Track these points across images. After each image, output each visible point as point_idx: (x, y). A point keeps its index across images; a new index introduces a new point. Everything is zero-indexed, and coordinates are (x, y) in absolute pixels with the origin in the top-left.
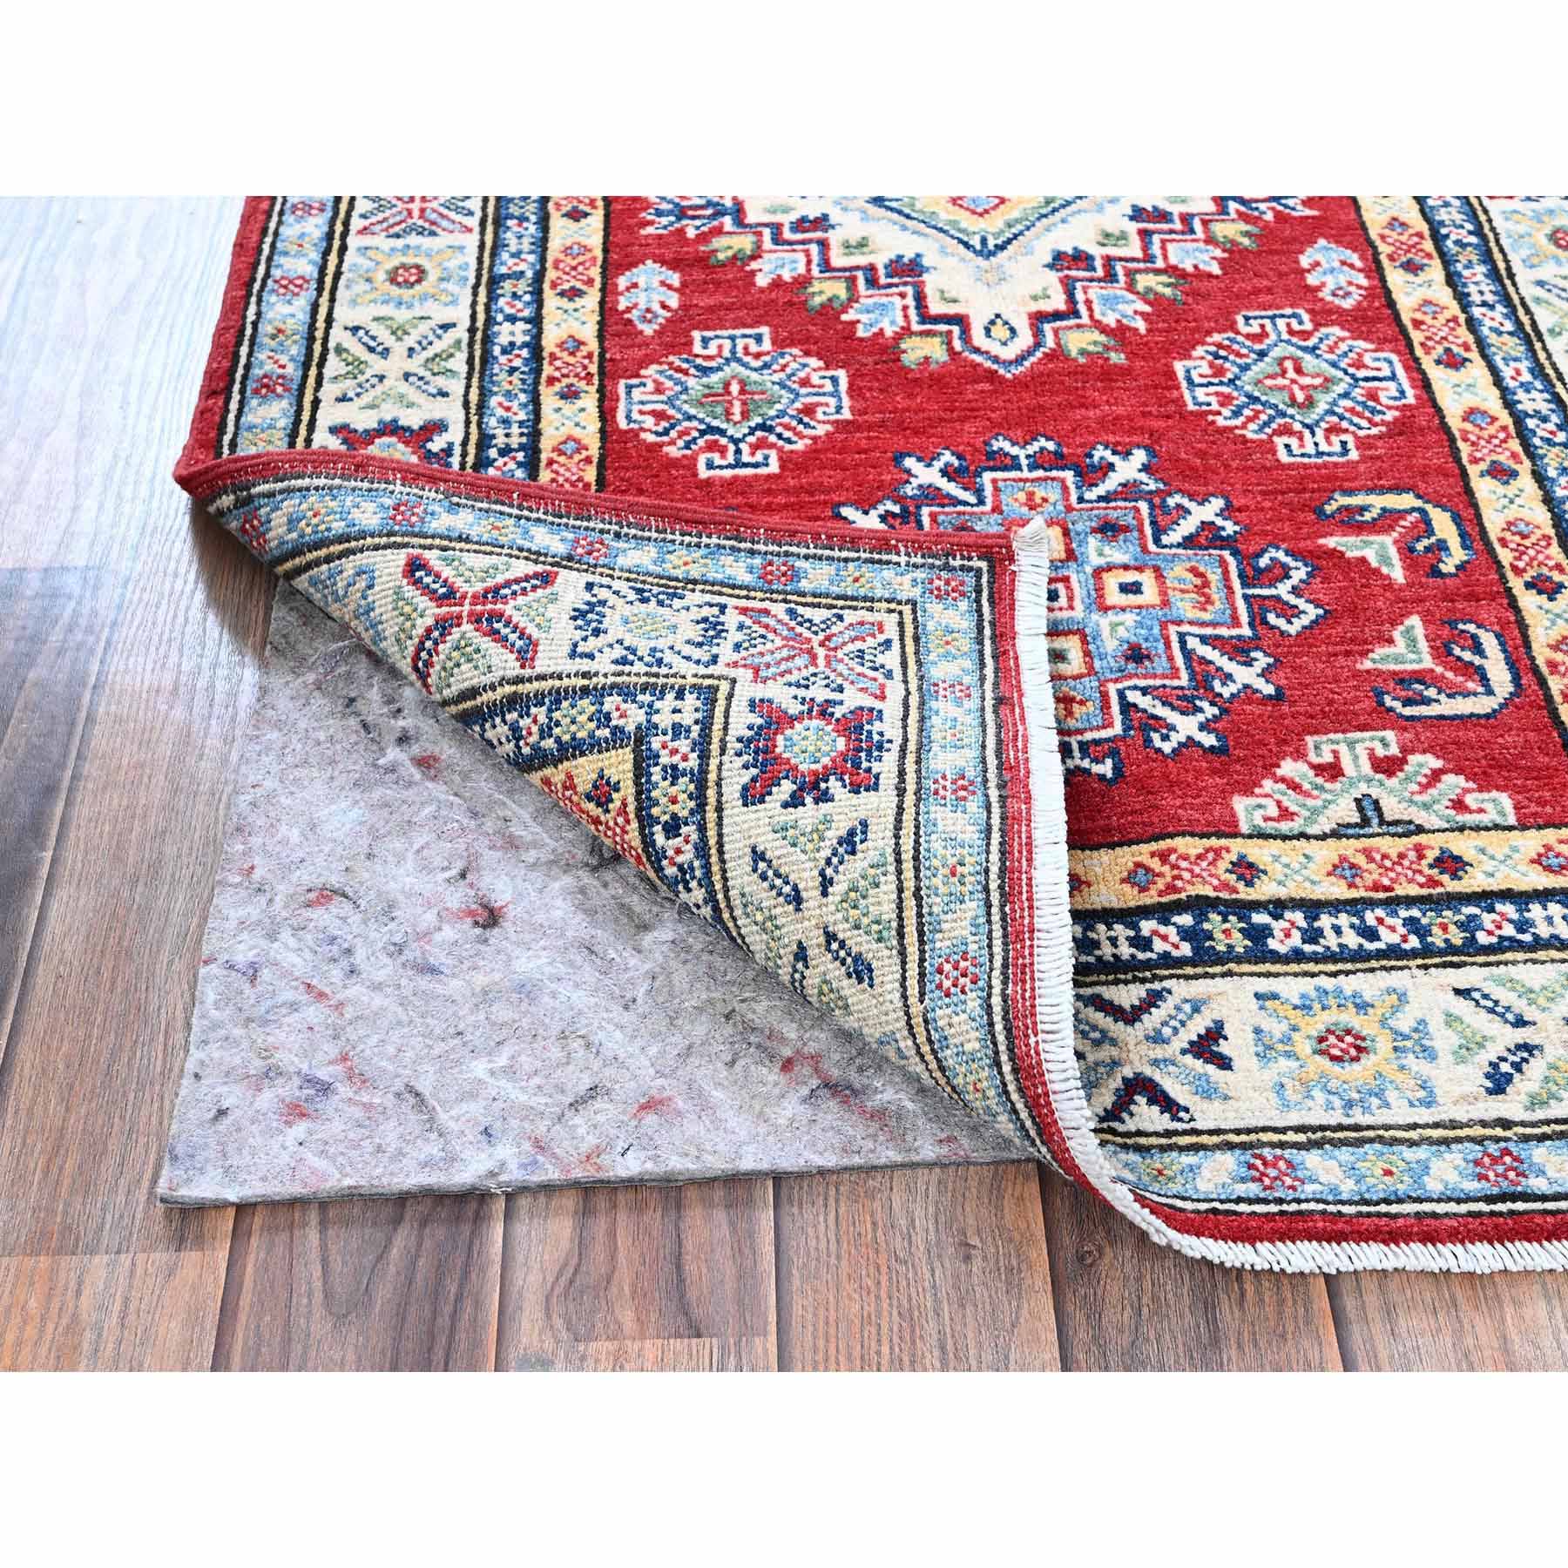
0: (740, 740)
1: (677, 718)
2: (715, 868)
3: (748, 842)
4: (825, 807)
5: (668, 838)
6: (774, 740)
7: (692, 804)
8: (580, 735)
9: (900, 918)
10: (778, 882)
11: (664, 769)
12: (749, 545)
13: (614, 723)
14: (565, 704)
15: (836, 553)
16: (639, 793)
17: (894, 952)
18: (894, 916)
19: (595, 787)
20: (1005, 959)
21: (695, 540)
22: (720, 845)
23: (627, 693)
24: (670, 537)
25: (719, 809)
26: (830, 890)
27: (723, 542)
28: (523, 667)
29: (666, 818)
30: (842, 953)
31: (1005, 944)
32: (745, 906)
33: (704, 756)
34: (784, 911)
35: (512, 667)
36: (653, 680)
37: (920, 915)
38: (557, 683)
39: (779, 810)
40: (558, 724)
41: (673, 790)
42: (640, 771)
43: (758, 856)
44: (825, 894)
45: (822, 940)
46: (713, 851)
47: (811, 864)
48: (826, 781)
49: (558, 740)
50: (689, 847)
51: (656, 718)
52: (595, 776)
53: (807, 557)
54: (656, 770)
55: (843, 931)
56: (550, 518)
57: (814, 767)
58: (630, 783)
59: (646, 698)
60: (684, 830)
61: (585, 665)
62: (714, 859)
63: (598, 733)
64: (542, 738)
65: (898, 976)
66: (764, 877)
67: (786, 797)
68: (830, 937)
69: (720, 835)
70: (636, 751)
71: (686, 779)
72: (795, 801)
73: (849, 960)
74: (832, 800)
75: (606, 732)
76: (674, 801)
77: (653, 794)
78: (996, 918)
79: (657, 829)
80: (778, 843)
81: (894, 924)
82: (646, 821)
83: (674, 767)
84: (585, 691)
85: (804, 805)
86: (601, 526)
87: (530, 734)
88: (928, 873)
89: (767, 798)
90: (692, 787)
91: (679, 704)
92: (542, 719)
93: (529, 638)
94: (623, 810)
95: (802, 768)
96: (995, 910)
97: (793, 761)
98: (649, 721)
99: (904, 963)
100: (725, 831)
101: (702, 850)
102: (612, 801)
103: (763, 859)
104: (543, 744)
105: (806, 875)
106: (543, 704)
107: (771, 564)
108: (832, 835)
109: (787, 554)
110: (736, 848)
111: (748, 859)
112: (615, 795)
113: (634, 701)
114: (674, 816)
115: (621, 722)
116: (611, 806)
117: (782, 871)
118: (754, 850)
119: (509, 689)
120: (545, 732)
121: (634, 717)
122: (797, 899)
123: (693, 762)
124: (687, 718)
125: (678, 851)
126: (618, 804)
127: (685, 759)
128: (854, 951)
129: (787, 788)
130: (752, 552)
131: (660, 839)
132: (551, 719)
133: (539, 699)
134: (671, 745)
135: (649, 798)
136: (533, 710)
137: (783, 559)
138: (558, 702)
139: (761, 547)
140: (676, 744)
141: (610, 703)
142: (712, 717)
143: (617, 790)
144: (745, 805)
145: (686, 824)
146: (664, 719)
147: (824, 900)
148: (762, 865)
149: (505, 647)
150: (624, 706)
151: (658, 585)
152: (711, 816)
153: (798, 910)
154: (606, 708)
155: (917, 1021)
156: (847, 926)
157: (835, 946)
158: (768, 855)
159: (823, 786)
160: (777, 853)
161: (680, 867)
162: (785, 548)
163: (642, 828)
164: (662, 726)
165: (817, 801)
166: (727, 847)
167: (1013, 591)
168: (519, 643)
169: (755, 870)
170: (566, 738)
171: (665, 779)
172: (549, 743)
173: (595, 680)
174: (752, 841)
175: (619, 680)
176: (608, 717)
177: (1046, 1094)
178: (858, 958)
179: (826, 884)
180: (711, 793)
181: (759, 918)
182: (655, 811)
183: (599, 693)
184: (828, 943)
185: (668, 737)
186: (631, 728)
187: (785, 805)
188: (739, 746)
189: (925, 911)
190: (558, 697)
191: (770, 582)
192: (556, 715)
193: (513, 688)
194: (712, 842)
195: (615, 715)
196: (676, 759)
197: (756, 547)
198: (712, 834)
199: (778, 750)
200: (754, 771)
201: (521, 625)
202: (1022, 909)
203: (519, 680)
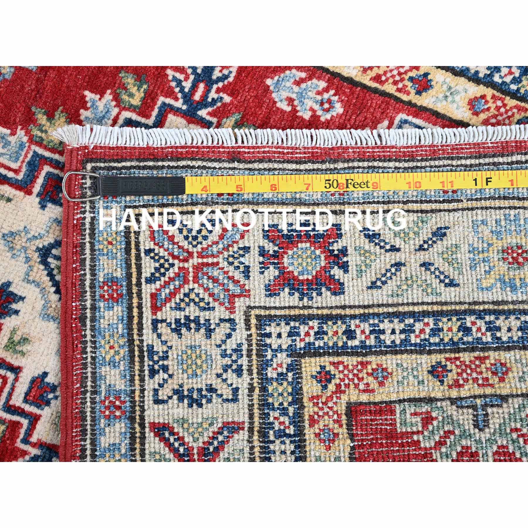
0: (301, 299)
1: (284, 335)
2: (376, 310)
3: (365, 292)
4: (350, 251)
5: (356, 338)
6: (303, 281)
7: (339, 322)
8: (290, 390)
9: (417, 212)
10: (389, 275)
11: (316, 339)
12: (88, 311)
13: (285, 371)
14: (270, 400)
15: (88, 256)
16: (329, 354)
17: (434, 215)
18: (415, 214)
19: (320, 381)
20: (448, 158)
21: (89, 344)
22: (365, 307)
23: (264, 365)
24: (89, 360)
25: (344, 307)
26: (397, 247)
27: (88, 327)
28: (243, 429)
29: (345, 338)
30: (430, 242)
31: (439, 159)
32: (398, 295)
33: (311, 317)
34: (404, 272)
35: (244, 435)
36: (254, 352)
37: (416, 202)
38: (256, 406)
39: (350, 275)
40: (281, 404)
41: (330, 334)
42: (317, 353)
43: (373, 286)
44: (398, 250)
45: (422, 253)
46: (366, 311)
47: (383, 257)
48: (334, 251)
49: (290, 404)
50: (362, 325)
51: (284, 347)
52: (315, 382)
53: (93, 274)
54: (317, 344)
55: (418, 242)
56: (89, 436)
57: (323, 258)
58: (322, 359)
59: (269, 355)
60: (353, 328)
61: (243, 393)
62: (371, 311)
63: (290, 379)
64: (287, 415)
65: (447, 213)
66: (385, 283)
67: (341, 271)
68: (421, 248)
69: (359, 307)
70: (303, 356)
71: (325, 326)
72: (345, 267)
73: (434, 239)
74: (346, 247)
75: (290, 375)
76: (336, 333)
77: (331, 344)
78: (423, 164)
79: (350, 343)
80: (368, 275)
81: (420, 214)
82: (344, 351)
83: (316, 333)
84: (264, 389)
85: (347, 262)
86: (89, 404)
87: (283, 423)
88: (396, 197)
89: (342, 281)
90: (330, 323)
91: (274, 336)
92: (277, 414)
93: (221, 428)
94: (335, 365)
95: (323, 264)
96: (419, 164)
97: (318, 269)
98: (286, 350)
99: (440, 211)
100: (357, 304)
101: (364, 318)
102: (329, 371)
103: (376, 282)
104: (291, 415)
105: (388, 260)
106: (268, 414)
107: (102, 296)
108: (367, 246)
109: (92, 286)
110: (367, 298)
111: (374, 291)
112: (327, 369)
113: (272, 360)
114: (344, 333)
115: (285, 366)
116: (333, 373)
117: (383, 272)
118: (369, 288)
119: (256, 437)
120: (284, 412)
121: (283, 359)
122: (398, 265)
123: (315, 324)
124: (285, 329)
125: (363, 332)
126: (332, 368)
127: (312, 328)
128: (430, 236)
129: (336, 272)
130: (94, 308)
131: (356, 343)
132: (278, 408)
133: (264, 416)
134: (302, 336)
135: (333, 348)
136: (271, 419)
137: (97, 289)
138: (268, 404)
139: (88, 304)
140: (302, 334)
141: (271, 373)
142: (285, 316)
143: (325, 367)
144: (343, 293)
145: (350, 326)
146: (285, 342)
147: (402, 250)
148: (379, 283)
149: (228, 442)
150: (275, 366)
151: (142, 361)
152: (348, 312)
153: (404, 265)
154: (275, 376)
155: (470, 204)
156: (417, 239)
157: (426, 246)
158: (374, 280)
159: (336, 252)
160: (373, 275)
161: (371, 332)
162: (88, 289)
163: (348, 354)
164: (290, 343)
165: (346, 255)
166: (366, 303)
167: (110, 148)
168: (226, 433)
169: (381, 287)
170: (290, 399)
171: (323, 338)
172: (291, 410)
173: (255, 385)
174: (365, 289)
175: (255, 371)
176: (280, 374)
177: (516, 142)
178: (434, 234)
179: (394, 249)
180: (335, 312)
181: (405, 287)
182: (340, 344)
183: (265, 381)
184: (424, 250)
185: (298, 339)
186: (289, 360)
187: (346, 271)
188: (305, 299)
189: (414, 199)
190: (265, 405)
191: (121, 295)
192: (276, 405)
193: (256, 433)
194: (362, 311)
195: (280, 370)
196: (312, 333)
197: (89, 306)
198: (357, 312)
199: (310, 277)
200: (324, 289)
201: (211, 435)
202: (422, 151)
203: (251, 430)
